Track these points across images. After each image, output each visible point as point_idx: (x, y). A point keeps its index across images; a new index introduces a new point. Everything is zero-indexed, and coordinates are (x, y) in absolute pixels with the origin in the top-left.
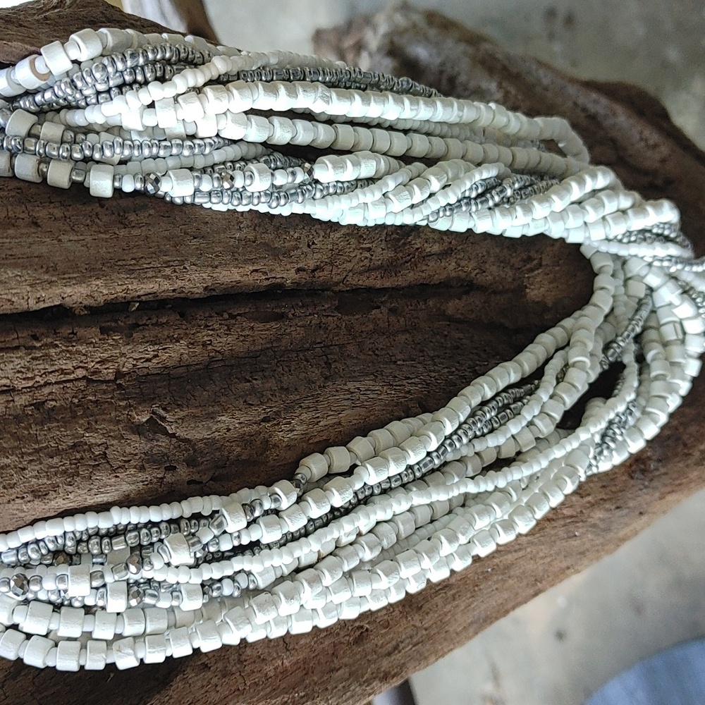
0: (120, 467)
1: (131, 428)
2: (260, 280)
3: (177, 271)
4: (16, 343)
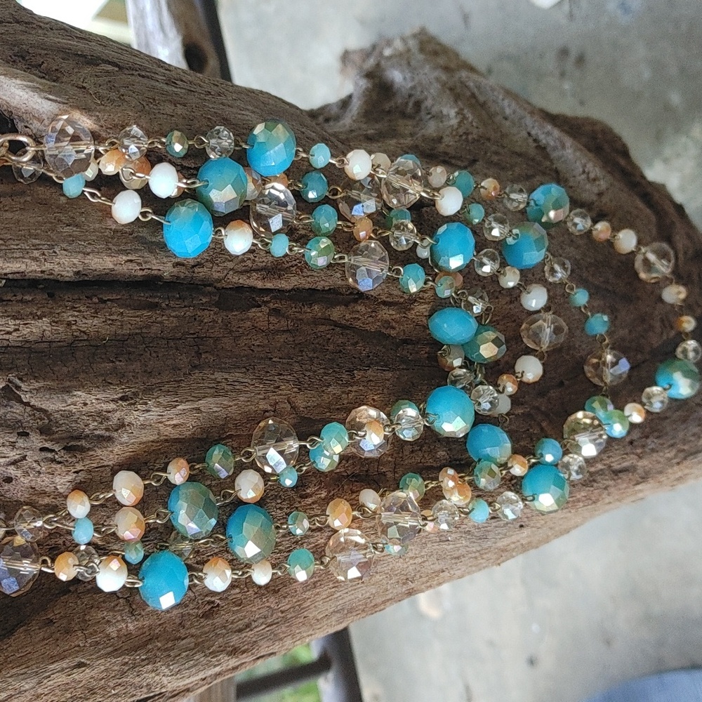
2: (135, 270)
3: (46, 253)
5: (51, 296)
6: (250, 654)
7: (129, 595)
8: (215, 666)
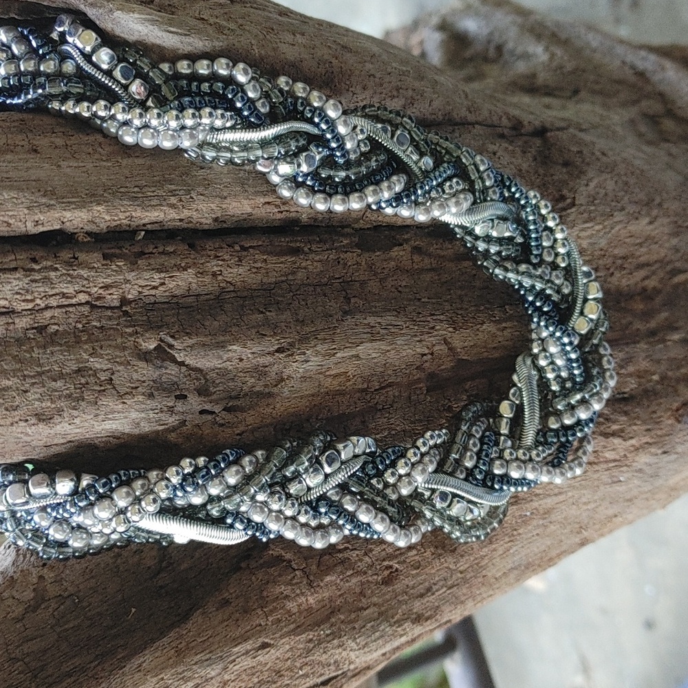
0: (127, 393)
1: (138, 354)
2: (273, 214)
3: (183, 199)
4: (13, 265)
5: (191, 246)
6: (434, 620)
7: (304, 565)
8: (401, 636)
